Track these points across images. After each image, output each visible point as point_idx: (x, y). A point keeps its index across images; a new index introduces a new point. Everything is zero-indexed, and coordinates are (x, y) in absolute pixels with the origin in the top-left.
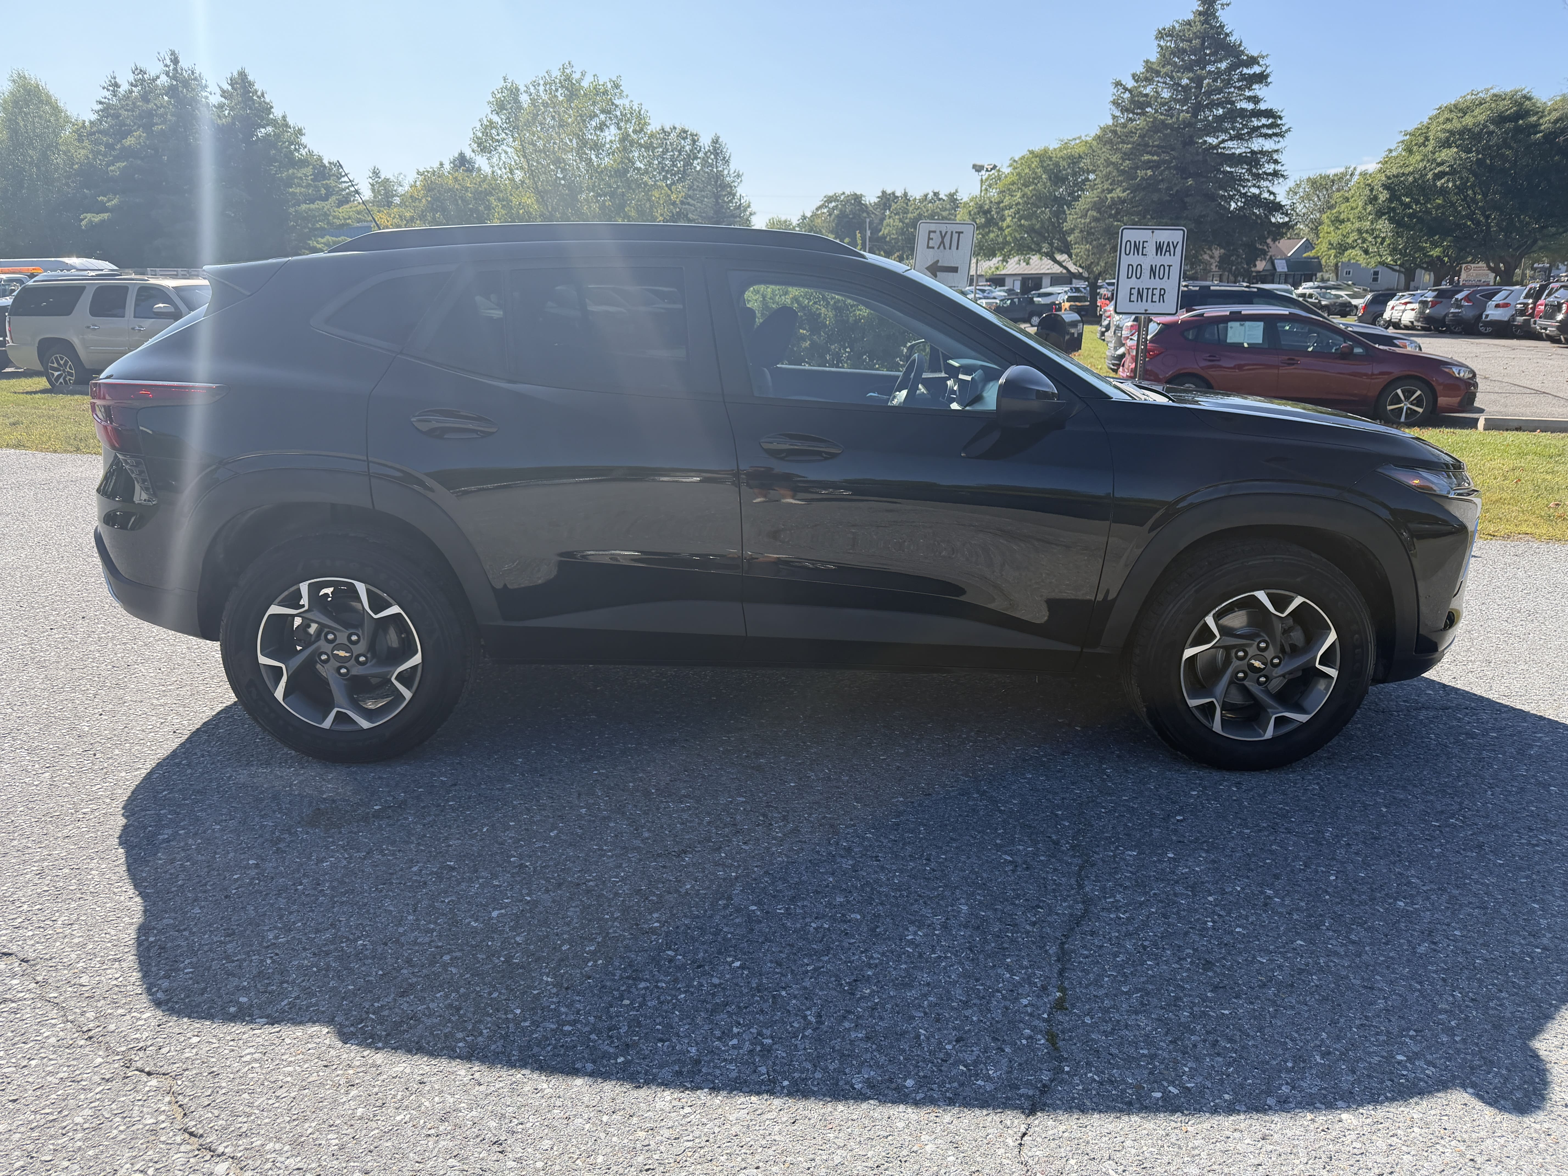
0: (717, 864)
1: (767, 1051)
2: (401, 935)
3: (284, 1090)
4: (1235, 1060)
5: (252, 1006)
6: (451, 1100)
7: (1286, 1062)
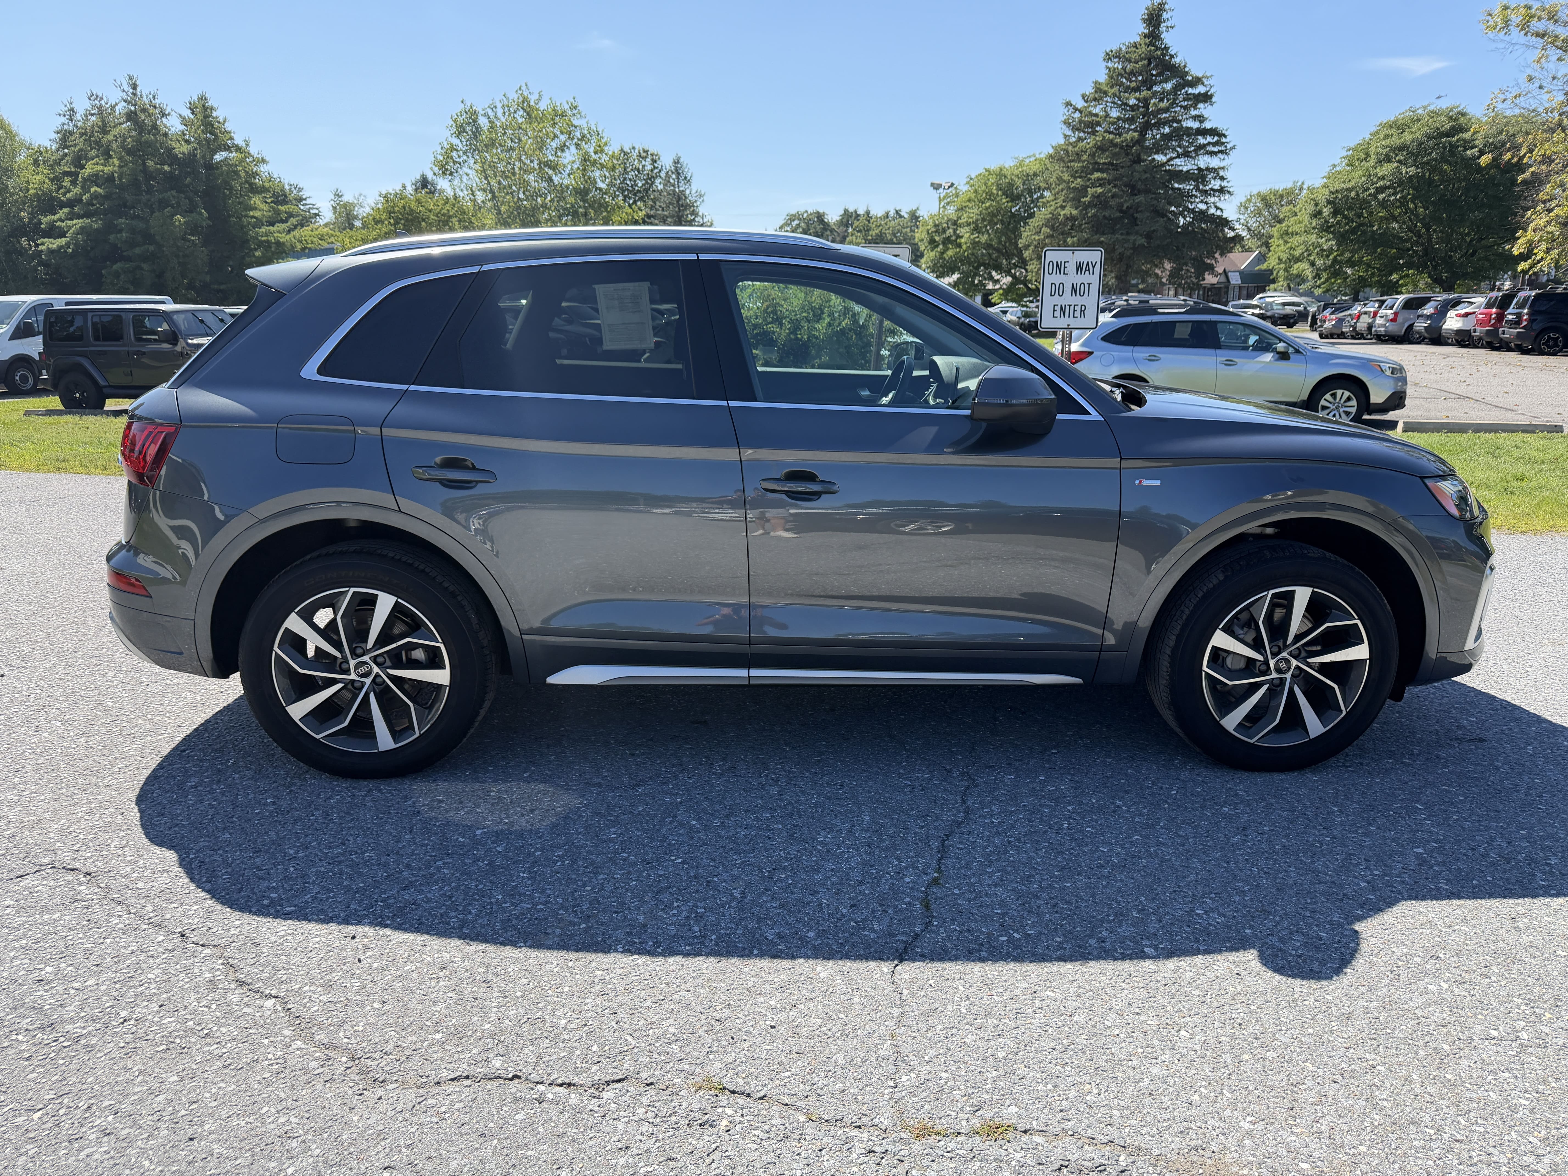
0: (664, 793)
1: (699, 917)
2: (401, 848)
3: (313, 953)
4: (1069, 915)
5: (281, 899)
6: (448, 956)
7: (1108, 916)
